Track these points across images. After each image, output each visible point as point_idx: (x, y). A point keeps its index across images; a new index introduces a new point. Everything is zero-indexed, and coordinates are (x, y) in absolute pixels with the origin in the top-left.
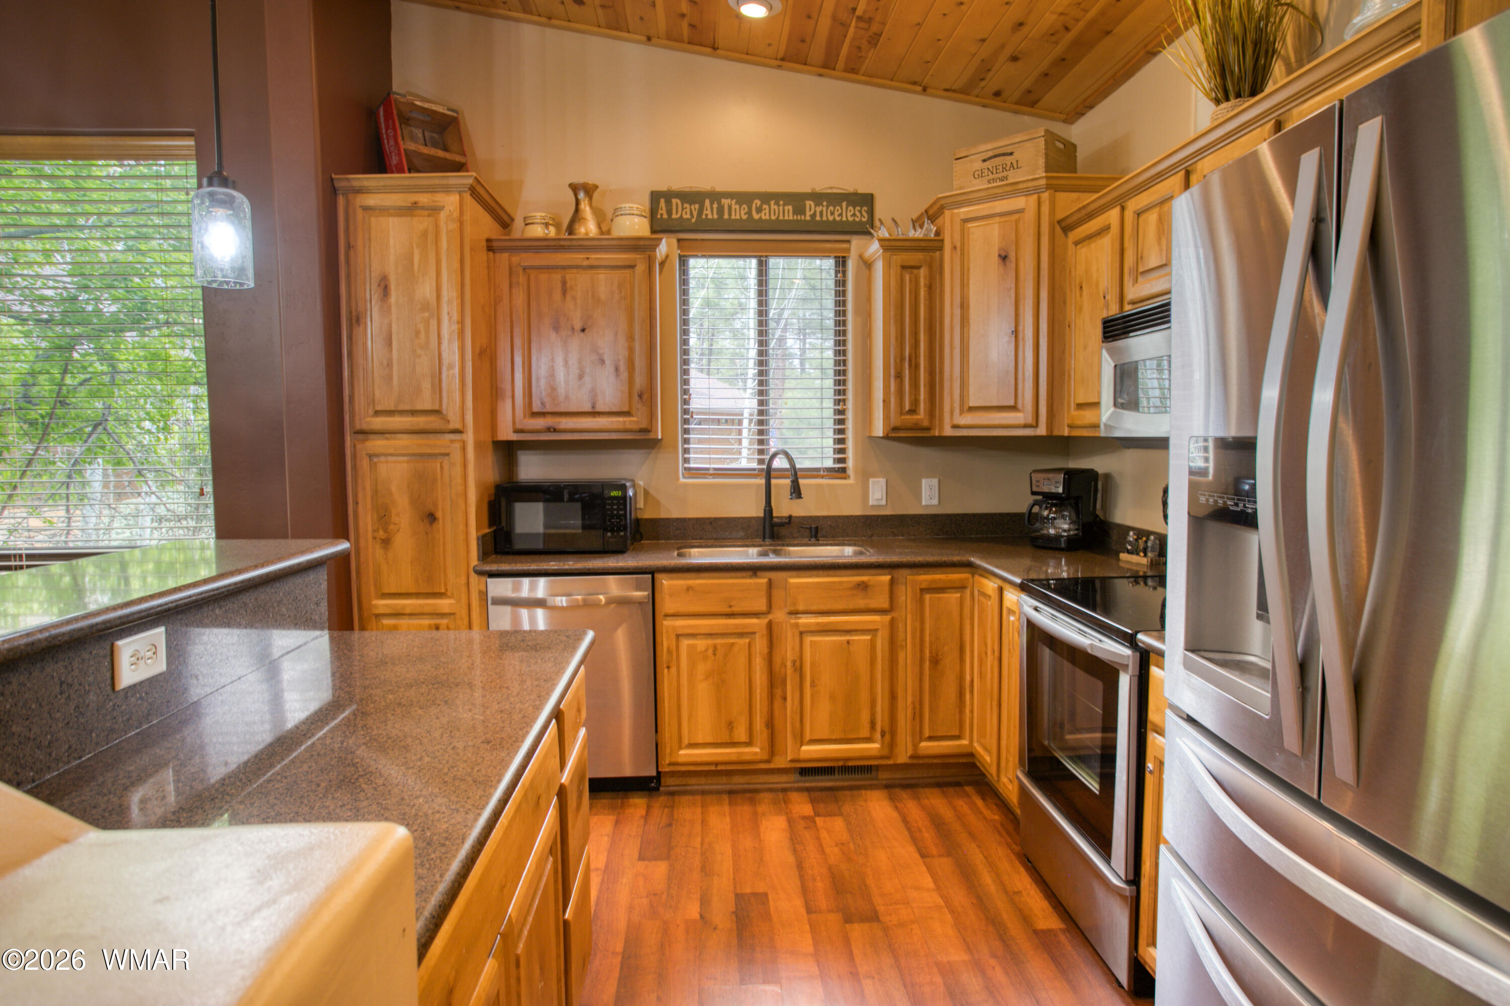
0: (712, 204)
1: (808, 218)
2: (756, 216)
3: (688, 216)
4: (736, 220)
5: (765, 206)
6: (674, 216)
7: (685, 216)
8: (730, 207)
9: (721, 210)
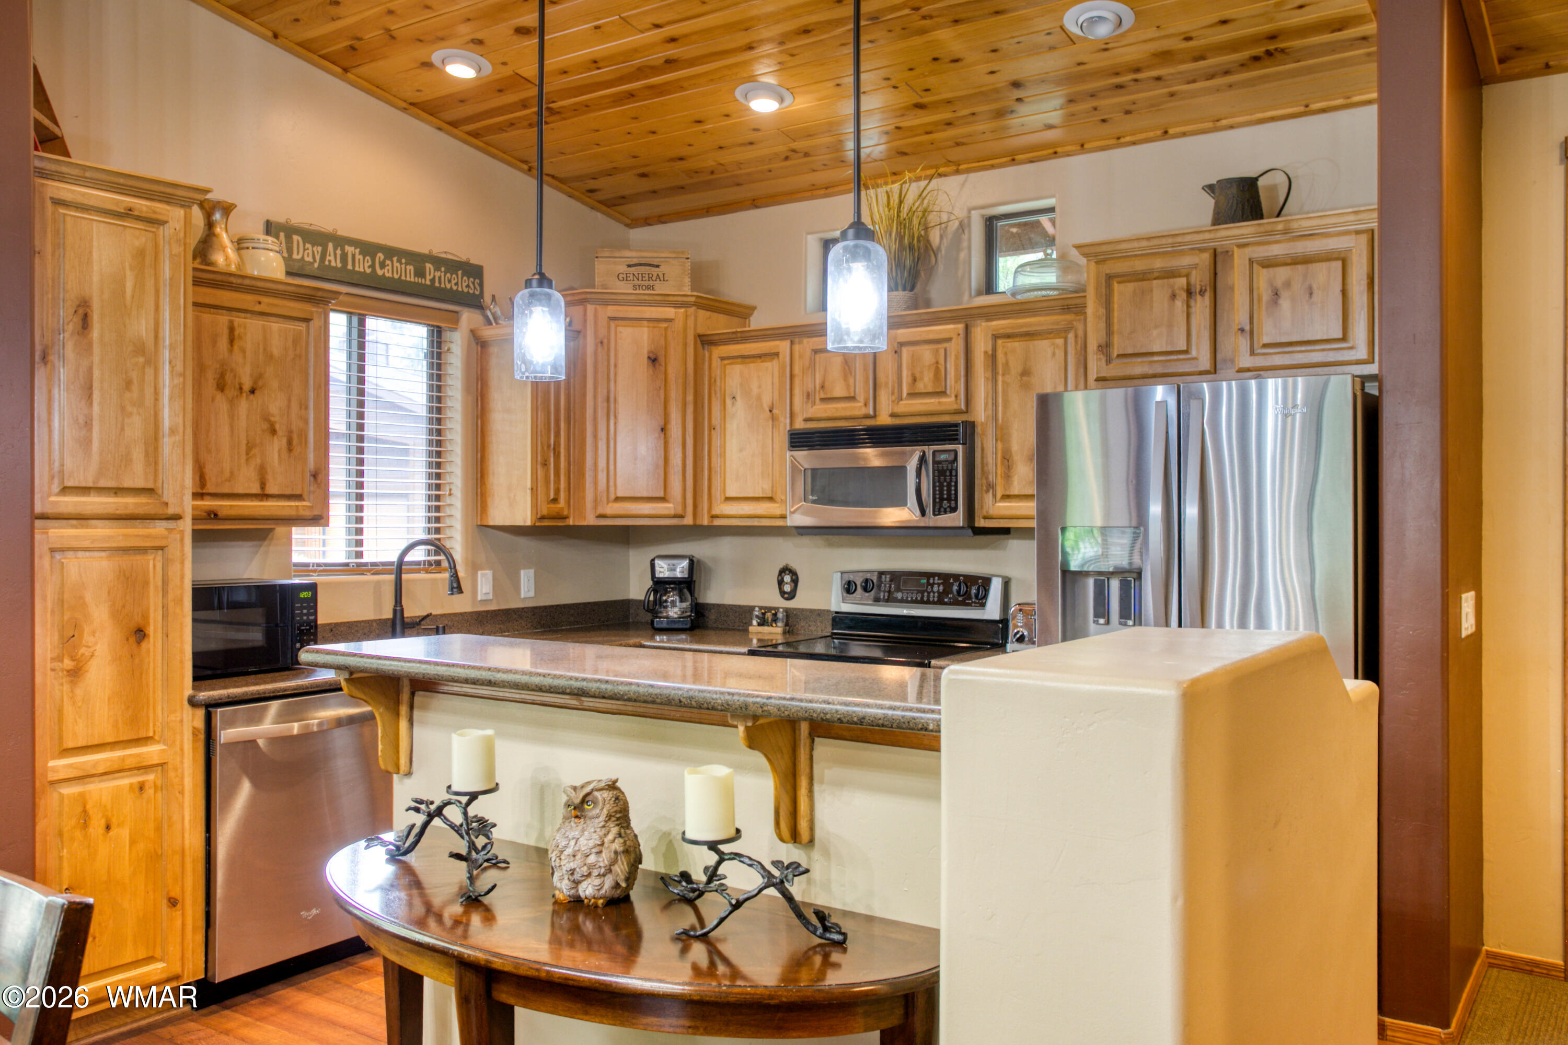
0: (335, 249)
1: (428, 283)
2: (380, 272)
3: (310, 259)
4: (359, 272)
5: (388, 262)
6: (295, 256)
7: (307, 259)
8: (354, 256)
9: (344, 257)
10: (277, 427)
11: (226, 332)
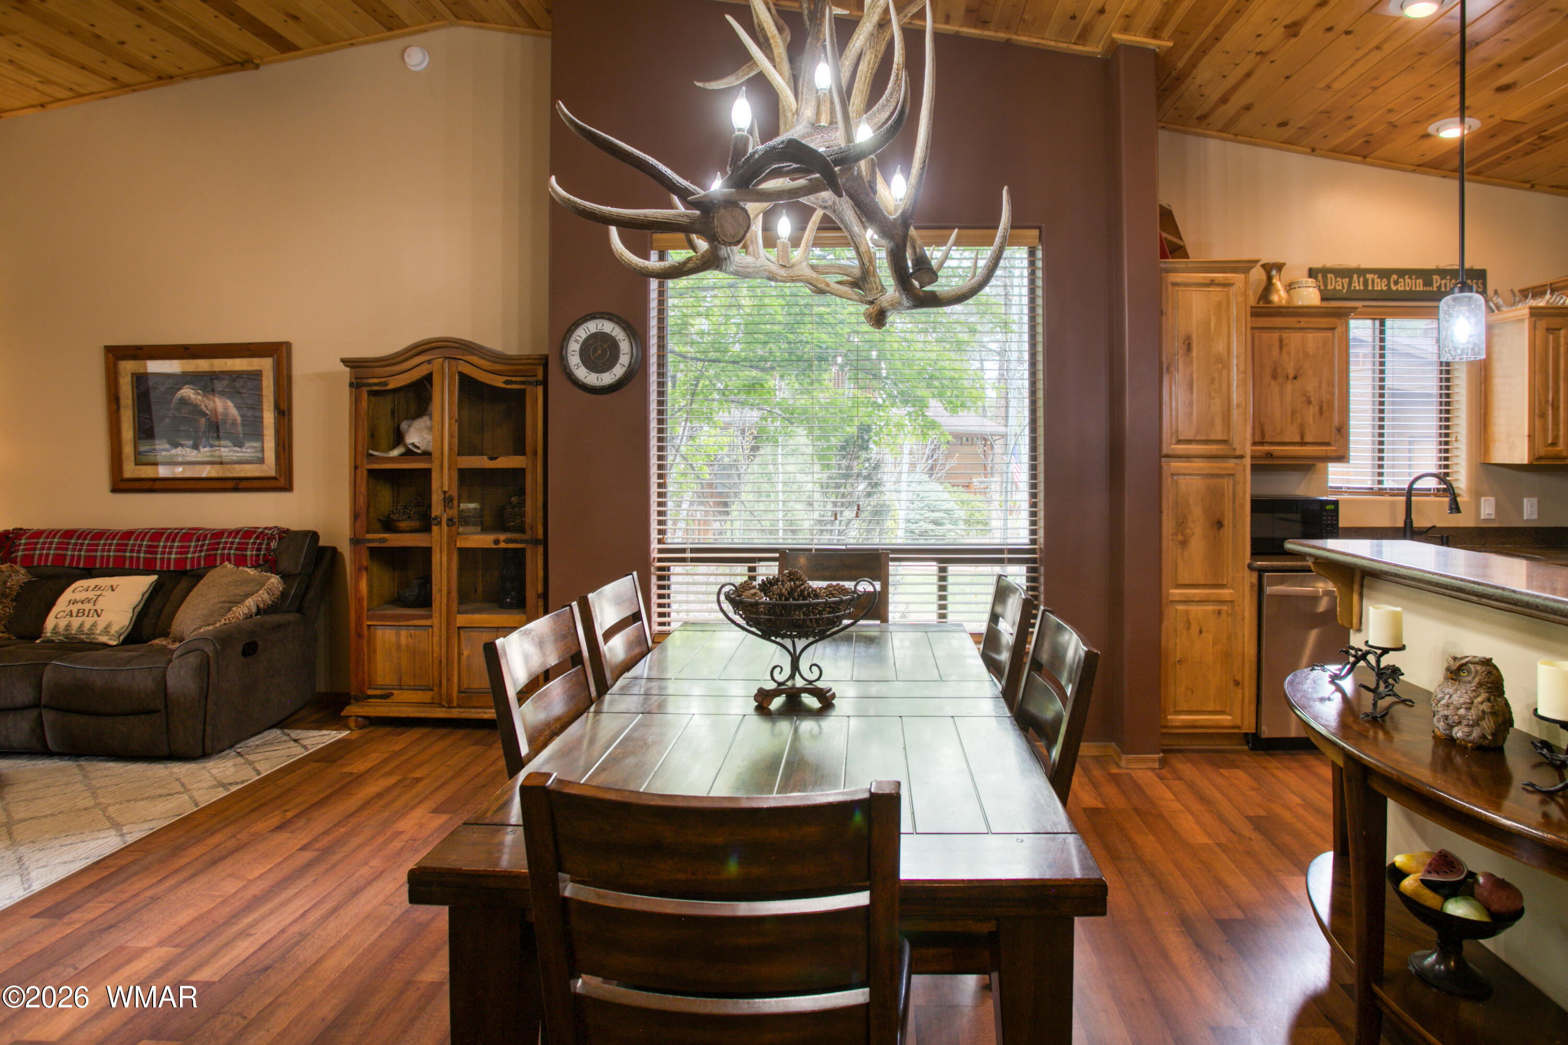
0: (1359, 278)
1: (1435, 289)
2: (1394, 288)
3: (1340, 288)
4: (1377, 291)
5: (1401, 280)
6: (1329, 287)
7: (1338, 288)
8: (1373, 281)
9: (1366, 283)
10: (1312, 399)
11: (1277, 343)
